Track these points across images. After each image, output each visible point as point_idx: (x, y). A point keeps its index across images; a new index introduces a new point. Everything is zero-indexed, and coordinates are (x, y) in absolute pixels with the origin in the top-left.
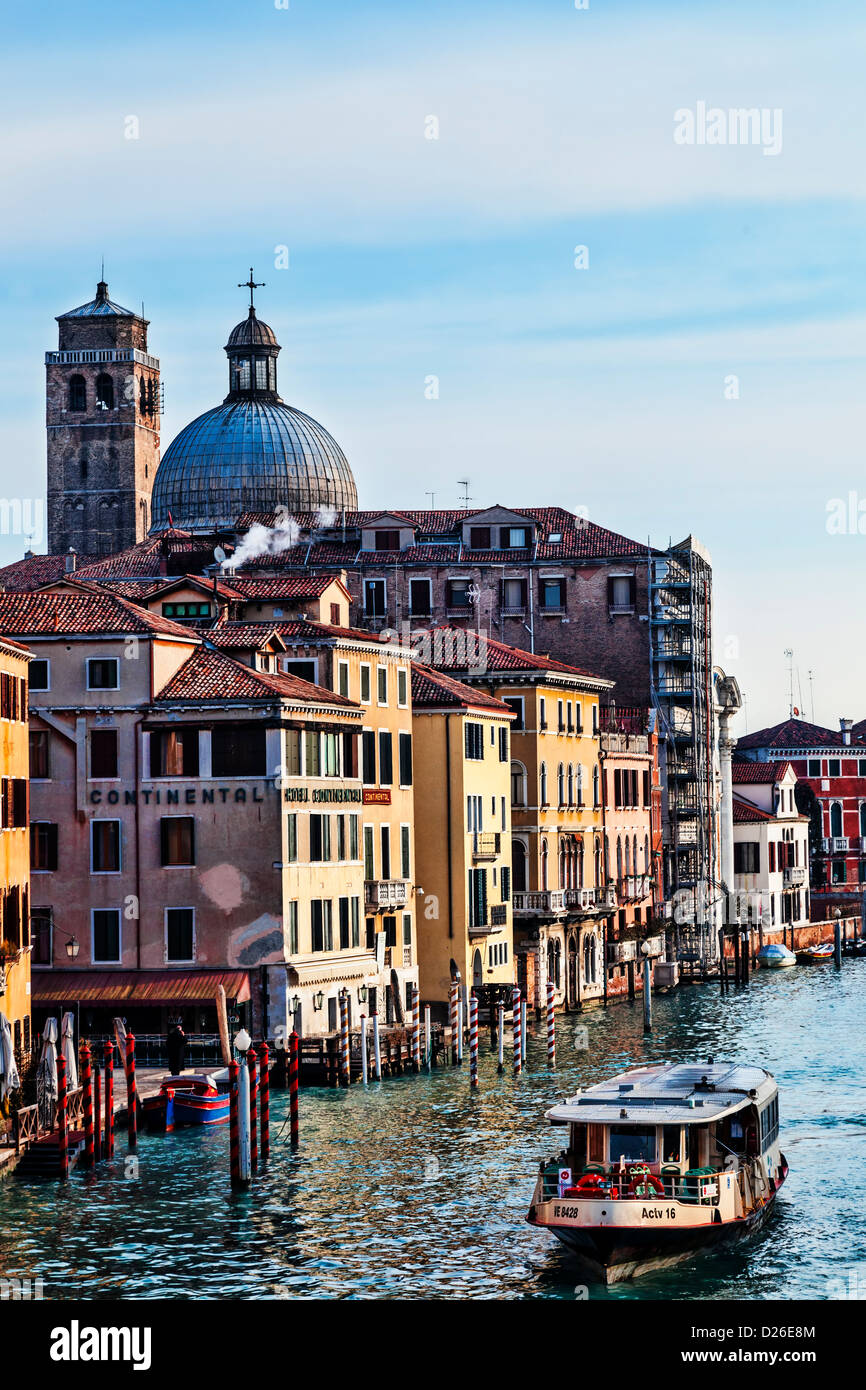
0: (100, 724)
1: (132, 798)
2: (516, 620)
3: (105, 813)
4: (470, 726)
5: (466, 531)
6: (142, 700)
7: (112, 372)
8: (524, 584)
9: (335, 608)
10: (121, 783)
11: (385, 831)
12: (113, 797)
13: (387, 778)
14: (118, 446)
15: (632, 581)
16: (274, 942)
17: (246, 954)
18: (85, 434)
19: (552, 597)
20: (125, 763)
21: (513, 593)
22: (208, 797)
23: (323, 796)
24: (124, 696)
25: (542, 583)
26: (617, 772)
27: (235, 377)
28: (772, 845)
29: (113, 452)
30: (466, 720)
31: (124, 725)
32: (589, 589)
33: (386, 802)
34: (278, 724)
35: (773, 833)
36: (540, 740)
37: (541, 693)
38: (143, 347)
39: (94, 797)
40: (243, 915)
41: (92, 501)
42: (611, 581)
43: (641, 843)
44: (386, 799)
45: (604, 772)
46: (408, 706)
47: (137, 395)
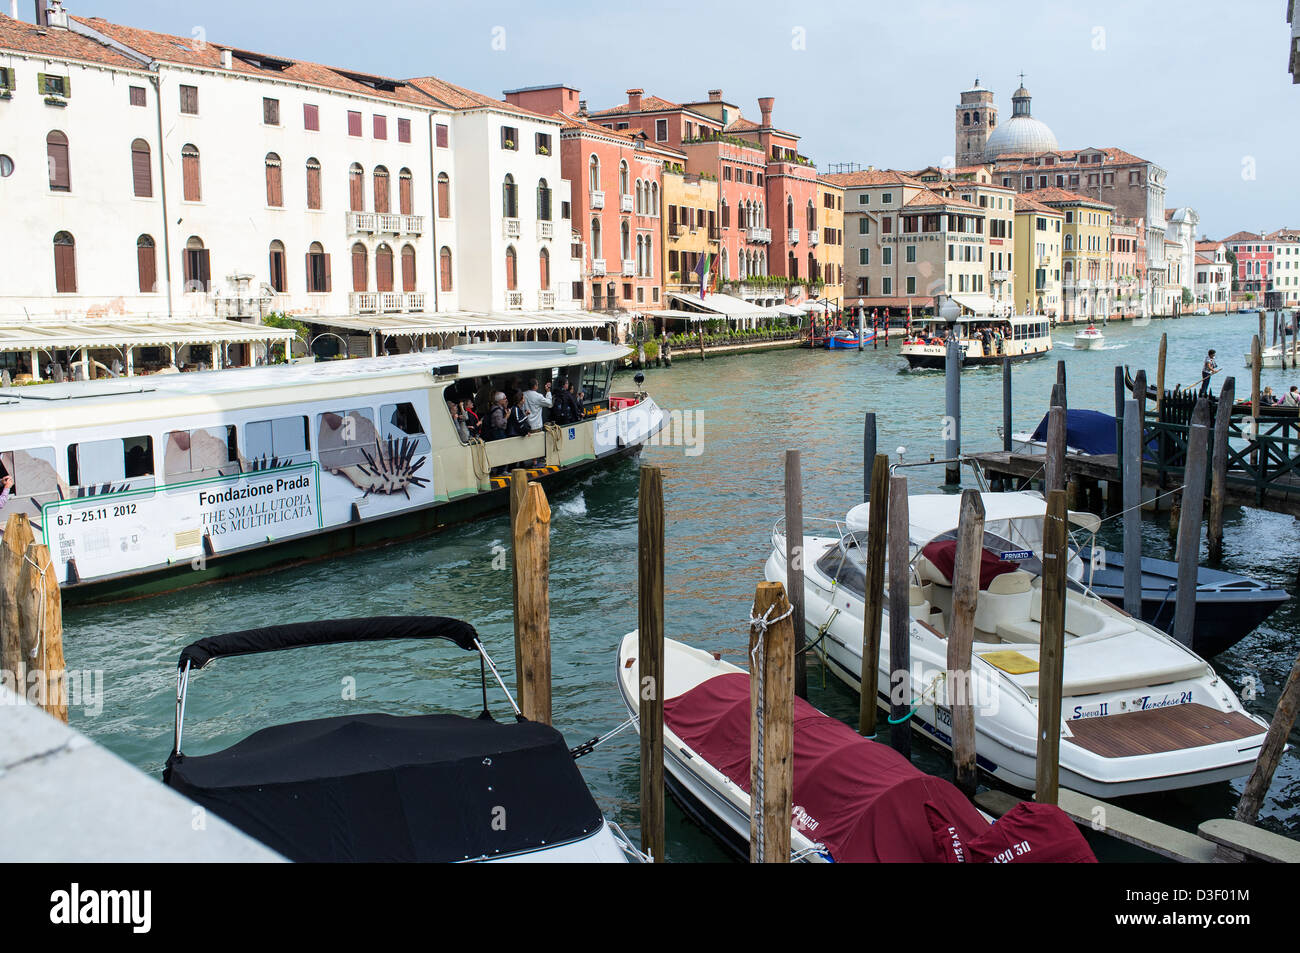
0: (886, 215)
1: (896, 240)
2: (1095, 188)
3: (887, 245)
4: (1038, 219)
5: (1079, 157)
6: (899, 207)
7: (979, 111)
8: (1098, 175)
9: (984, 178)
10: (892, 235)
11: (1000, 254)
12: (889, 240)
13: (1003, 236)
14: (981, 137)
15: (1139, 173)
16: (942, 288)
17: (933, 292)
18: (969, 133)
19: (1108, 178)
20: (893, 228)
21: (1094, 179)
22: (921, 239)
23: (966, 239)
24: (894, 205)
25: (1105, 175)
26: (1120, 240)
27: (1015, 108)
28: (1212, 274)
29: (979, 140)
30: (1036, 216)
31: (893, 216)
32: (1123, 176)
33: (1002, 244)
34: (944, 214)
35: (1213, 269)
36: (1078, 227)
37: (1079, 210)
38: (991, 101)
39: (883, 240)
40: (932, 279)
41: (971, 157)
42: (1131, 173)
43: (1131, 266)
44: (1001, 243)
45: (1113, 240)
46: (1013, 211)
47: (988, 118)
